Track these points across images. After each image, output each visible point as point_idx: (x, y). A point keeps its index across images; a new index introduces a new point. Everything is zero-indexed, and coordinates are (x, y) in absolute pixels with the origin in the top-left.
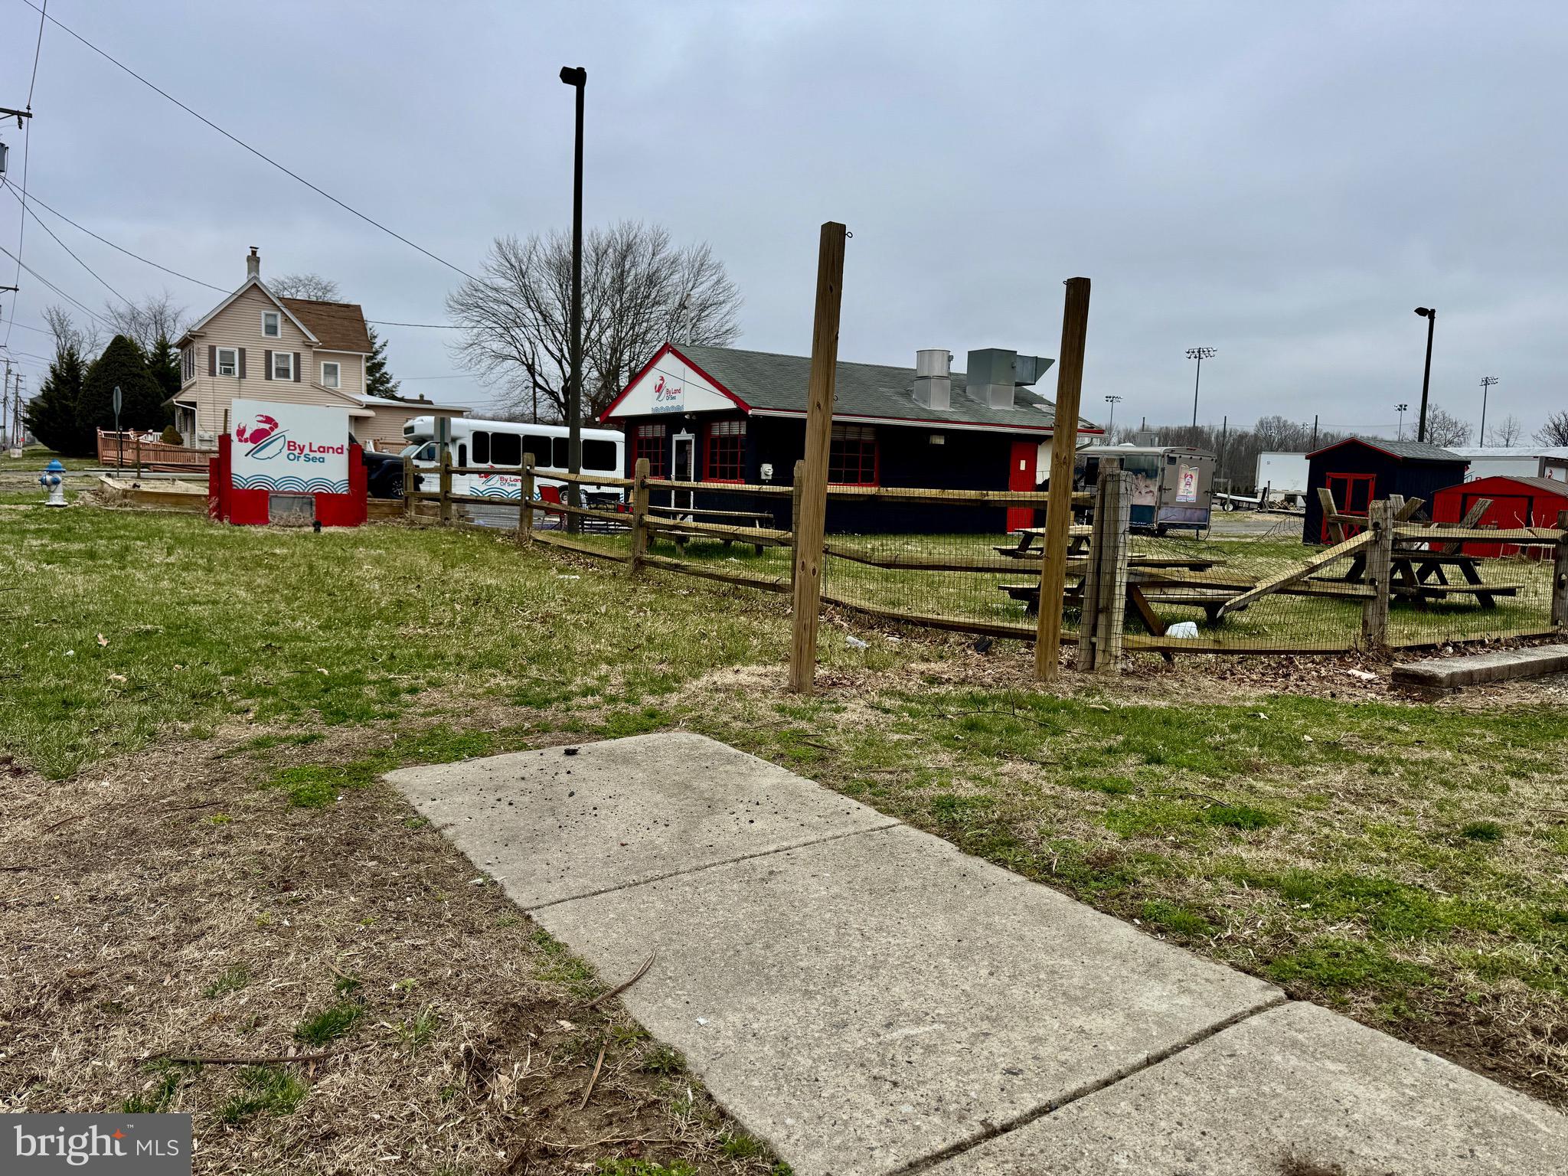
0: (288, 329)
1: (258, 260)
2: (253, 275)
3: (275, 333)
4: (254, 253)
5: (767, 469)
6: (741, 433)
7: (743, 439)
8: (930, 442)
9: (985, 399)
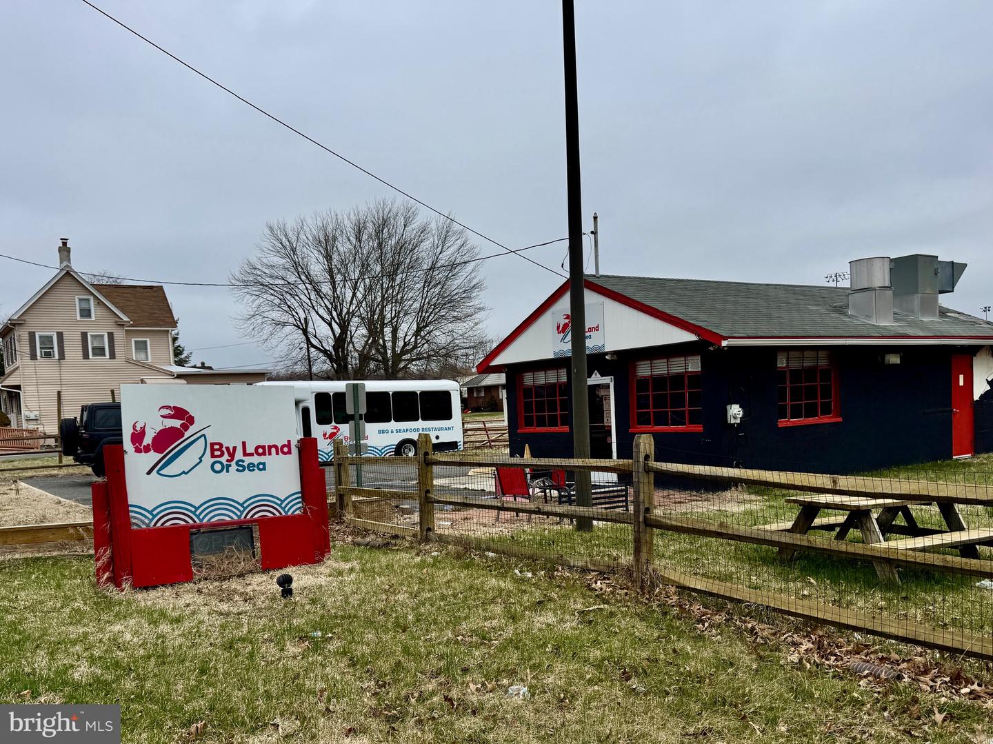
0: (101, 311)
1: (69, 250)
2: (65, 264)
3: (89, 316)
4: (65, 244)
5: (735, 412)
6: (690, 370)
7: (693, 377)
8: (886, 361)
9: (912, 311)
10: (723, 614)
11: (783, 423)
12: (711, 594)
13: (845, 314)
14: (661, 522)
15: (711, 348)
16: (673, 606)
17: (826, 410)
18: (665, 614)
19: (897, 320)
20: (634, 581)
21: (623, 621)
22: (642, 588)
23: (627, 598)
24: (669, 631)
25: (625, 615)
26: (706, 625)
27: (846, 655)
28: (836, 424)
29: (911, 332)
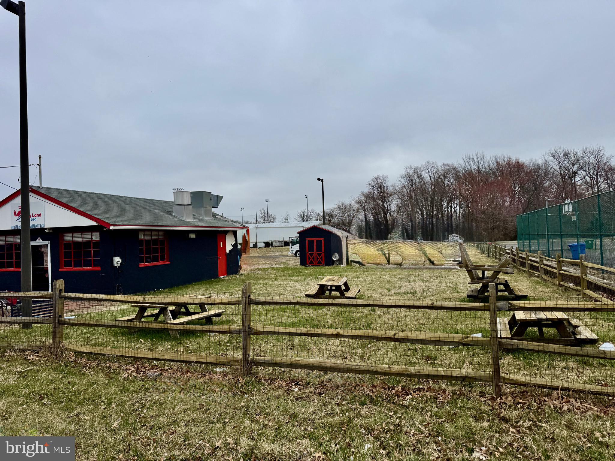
5: (117, 260)
6: (94, 239)
7: (95, 243)
8: (190, 237)
9: (201, 215)
10: (97, 362)
11: (142, 265)
12: (91, 353)
13: (172, 215)
14: (67, 322)
15: (105, 229)
16: (72, 362)
17: (163, 259)
18: (67, 366)
19: (195, 219)
20: (52, 353)
21: (43, 373)
22: (56, 355)
23: (47, 361)
24: (67, 374)
25: (44, 370)
26: (87, 368)
27: (147, 371)
28: (167, 265)
29: (200, 224)
